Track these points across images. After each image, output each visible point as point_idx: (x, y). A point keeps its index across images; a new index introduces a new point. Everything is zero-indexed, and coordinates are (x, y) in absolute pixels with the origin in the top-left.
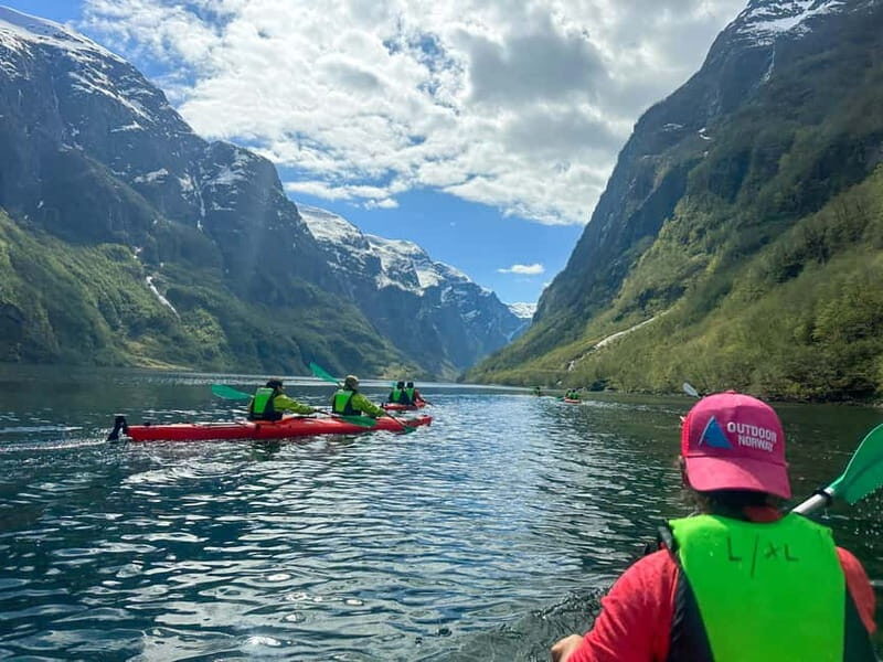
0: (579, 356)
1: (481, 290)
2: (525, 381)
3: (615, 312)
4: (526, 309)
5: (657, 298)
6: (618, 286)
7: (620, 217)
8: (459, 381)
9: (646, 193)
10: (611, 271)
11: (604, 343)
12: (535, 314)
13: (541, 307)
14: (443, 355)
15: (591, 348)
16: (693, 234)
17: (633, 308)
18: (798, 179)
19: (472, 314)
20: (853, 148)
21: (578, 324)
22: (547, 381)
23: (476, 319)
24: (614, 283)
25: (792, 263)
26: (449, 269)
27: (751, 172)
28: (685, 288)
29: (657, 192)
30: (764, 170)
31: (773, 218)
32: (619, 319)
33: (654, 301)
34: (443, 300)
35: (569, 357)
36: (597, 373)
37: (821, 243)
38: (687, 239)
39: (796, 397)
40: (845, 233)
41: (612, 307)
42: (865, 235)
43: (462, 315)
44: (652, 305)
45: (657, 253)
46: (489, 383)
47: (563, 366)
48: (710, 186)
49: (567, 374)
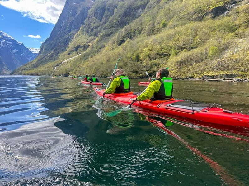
0: (58, 65)
1: (17, 43)
2: (39, 74)
3: (67, 52)
4: (36, 50)
5: (81, 48)
6: (68, 44)
7: (67, 22)
8: (11, 74)
9: (75, 15)
10: (65, 39)
11: (66, 61)
12: (39, 52)
13: (41, 49)
14: (3, 65)
15: (62, 63)
16: (90, 29)
17: (73, 51)
18: (119, 16)
19: (14, 51)
20: (133, 9)
21: (55, 56)
22: (47, 74)
23: (17, 52)
24: (66, 43)
25: (122, 39)
26: (3, 34)
27: (106, 13)
28: (89, 46)
29: (78, 15)
30: (109, 13)
31: (114, 27)
32: (69, 54)
33: (80, 49)
34: (2, 45)
35: (54, 65)
36: (66, 71)
37: (130, 34)
38: (88, 31)
39: (135, 77)
40: (136, 31)
41: (67, 50)
42: (143, 32)
43: (10, 51)
44: (79, 50)
45: (80, 34)
46: (24, 74)
47: (52, 68)
48: (94, 16)
49: (54, 71)
